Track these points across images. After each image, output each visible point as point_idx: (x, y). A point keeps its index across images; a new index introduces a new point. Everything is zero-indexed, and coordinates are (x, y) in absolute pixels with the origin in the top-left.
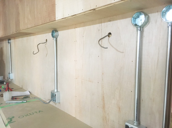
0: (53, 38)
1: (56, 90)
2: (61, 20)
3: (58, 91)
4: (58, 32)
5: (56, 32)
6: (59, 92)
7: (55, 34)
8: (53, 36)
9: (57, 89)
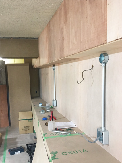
0: (101, 64)
1: (103, 129)
2: (114, 42)
3: (106, 129)
4: (108, 55)
5: (105, 56)
6: (107, 131)
7: (104, 58)
8: (101, 62)
9: (105, 127)
